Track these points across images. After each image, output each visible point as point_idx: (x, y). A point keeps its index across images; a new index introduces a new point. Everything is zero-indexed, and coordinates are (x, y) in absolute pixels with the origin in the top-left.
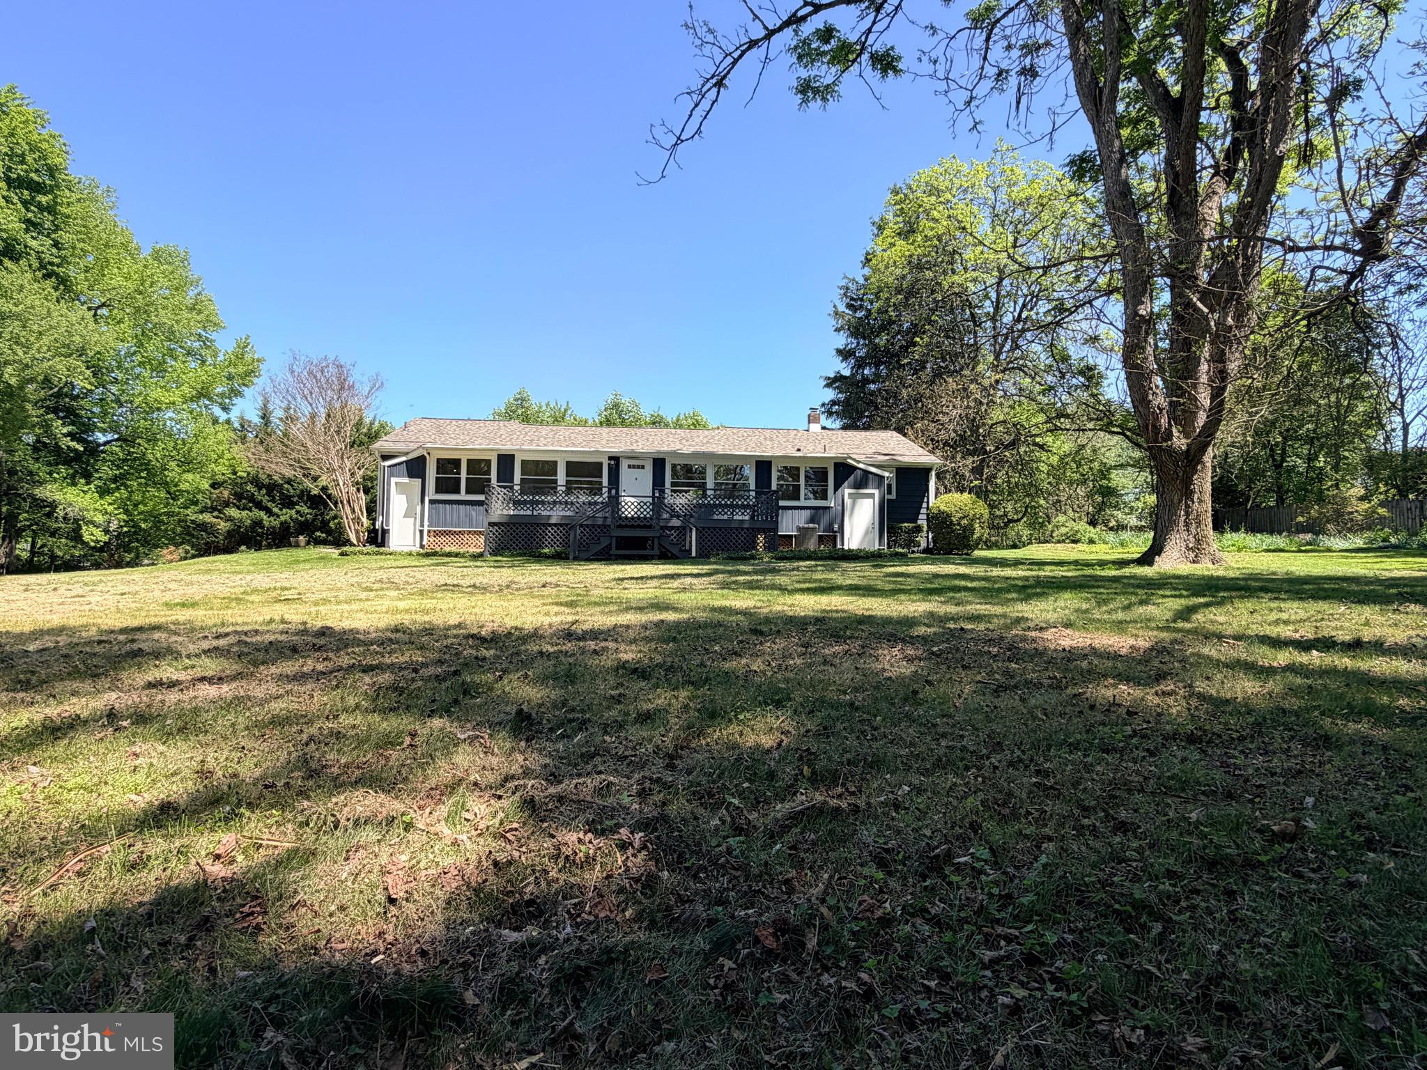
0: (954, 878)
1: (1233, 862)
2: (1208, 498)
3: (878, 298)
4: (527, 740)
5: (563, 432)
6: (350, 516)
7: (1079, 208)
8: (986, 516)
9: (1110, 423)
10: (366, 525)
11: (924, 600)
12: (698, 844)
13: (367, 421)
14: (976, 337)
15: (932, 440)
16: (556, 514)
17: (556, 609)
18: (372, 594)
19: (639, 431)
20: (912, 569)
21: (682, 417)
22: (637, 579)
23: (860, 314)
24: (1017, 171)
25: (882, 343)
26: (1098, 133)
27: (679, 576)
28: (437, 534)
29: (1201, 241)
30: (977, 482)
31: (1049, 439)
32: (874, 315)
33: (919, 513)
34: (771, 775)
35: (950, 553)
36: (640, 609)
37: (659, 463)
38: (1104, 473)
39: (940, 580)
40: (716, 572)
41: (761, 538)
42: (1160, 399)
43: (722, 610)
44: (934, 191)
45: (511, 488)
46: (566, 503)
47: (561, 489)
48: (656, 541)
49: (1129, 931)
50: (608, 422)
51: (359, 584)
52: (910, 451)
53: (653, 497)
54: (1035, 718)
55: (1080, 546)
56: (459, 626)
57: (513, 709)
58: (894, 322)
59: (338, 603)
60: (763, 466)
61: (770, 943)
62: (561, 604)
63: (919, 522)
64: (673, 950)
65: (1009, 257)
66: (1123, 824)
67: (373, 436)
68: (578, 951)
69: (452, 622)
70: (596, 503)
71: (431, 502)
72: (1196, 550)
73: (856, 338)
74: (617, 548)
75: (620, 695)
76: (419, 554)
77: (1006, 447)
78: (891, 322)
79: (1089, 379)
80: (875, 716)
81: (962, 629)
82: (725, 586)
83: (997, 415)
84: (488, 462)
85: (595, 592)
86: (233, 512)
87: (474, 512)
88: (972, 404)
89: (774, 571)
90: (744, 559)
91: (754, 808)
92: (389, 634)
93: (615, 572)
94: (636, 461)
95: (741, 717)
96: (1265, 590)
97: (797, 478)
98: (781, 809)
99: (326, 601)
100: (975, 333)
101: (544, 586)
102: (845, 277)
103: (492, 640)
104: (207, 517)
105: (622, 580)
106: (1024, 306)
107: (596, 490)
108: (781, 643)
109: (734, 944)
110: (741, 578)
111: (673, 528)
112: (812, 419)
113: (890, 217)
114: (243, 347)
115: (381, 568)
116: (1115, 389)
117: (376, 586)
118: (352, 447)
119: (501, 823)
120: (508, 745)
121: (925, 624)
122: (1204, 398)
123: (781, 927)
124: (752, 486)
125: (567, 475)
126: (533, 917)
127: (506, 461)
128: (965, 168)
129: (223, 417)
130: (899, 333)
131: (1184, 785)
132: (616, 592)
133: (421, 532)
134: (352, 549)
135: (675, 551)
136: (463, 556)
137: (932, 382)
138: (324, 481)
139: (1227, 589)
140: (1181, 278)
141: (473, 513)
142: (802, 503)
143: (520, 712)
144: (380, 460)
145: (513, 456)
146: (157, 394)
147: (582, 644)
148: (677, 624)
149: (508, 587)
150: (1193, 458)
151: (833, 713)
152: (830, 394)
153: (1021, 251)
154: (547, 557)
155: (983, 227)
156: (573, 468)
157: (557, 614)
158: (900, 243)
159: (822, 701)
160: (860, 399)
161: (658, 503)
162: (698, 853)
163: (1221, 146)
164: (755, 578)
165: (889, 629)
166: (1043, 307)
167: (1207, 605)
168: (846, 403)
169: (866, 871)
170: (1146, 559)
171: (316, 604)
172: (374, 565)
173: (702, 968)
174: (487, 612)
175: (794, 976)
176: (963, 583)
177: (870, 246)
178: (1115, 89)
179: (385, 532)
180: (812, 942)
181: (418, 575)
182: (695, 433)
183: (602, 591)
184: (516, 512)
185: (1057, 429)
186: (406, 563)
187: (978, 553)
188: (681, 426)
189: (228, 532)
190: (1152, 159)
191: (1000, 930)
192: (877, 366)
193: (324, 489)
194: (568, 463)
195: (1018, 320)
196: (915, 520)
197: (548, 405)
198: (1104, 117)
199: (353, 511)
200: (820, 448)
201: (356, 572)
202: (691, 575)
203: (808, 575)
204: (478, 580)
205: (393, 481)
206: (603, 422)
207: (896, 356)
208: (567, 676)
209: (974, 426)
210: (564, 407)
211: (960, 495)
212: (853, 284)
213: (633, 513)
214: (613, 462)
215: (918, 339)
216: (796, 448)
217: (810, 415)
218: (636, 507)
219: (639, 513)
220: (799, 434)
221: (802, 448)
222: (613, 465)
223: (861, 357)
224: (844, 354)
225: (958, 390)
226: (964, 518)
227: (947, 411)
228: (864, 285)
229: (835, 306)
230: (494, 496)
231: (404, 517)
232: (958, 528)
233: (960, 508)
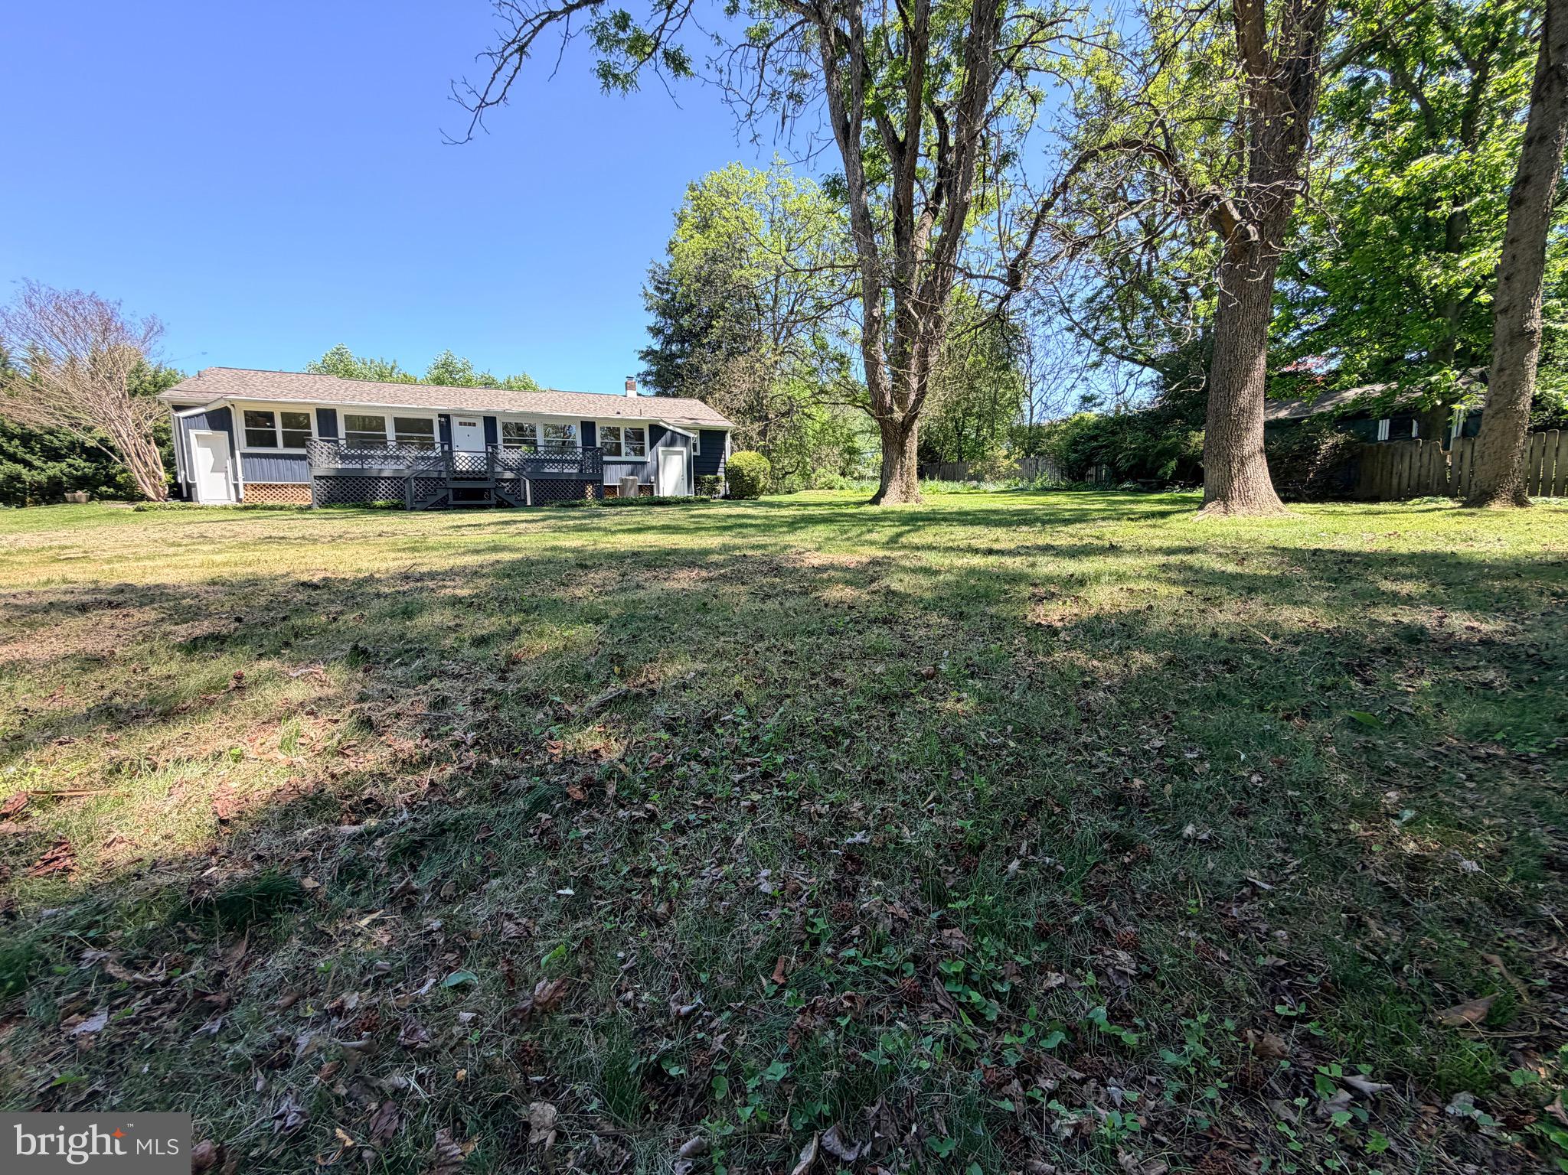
0: (720, 731)
1: (897, 696)
2: (915, 458)
3: (682, 285)
4: (365, 671)
5: (388, 389)
6: (143, 470)
7: (835, 224)
8: (769, 469)
9: (855, 400)
10: (164, 479)
11: (719, 535)
12: (525, 735)
13: (150, 367)
14: (759, 323)
15: (727, 408)
16: (388, 469)
17: (393, 555)
18: (181, 549)
19: (468, 391)
20: (712, 511)
21: (512, 379)
22: (475, 526)
23: (667, 297)
24: (790, 184)
25: (686, 324)
26: (846, 162)
27: (515, 522)
28: (255, 488)
29: (914, 262)
30: (762, 443)
31: (813, 410)
32: (678, 299)
33: (718, 467)
34: (588, 676)
35: (741, 499)
36: (477, 552)
37: (490, 422)
38: (850, 438)
39: (732, 520)
40: (550, 518)
41: (589, 489)
42: (886, 381)
43: (554, 548)
44: (724, 193)
45: (336, 442)
46: (398, 457)
47: (391, 444)
48: (493, 492)
49: (829, 747)
50: (439, 381)
51: (163, 540)
52: (711, 417)
53: (487, 452)
54: (787, 615)
55: (834, 492)
56: (287, 575)
57: (349, 646)
59: (138, 559)
60: (588, 427)
61: (579, 795)
62: (399, 550)
63: (718, 474)
64: (498, 814)
65: (784, 259)
66: (835, 680)
67: (160, 386)
68: (413, 830)
69: (278, 572)
70: (429, 458)
71: (244, 455)
72: (906, 494)
73: (664, 318)
74: (454, 499)
75: (457, 625)
76: (235, 508)
77: (783, 415)
78: (693, 306)
79: (842, 364)
80: (674, 624)
81: (745, 555)
82: (557, 529)
83: (776, 389)
84: (307, 416)
85: (433, 538)
87: (295, 465)
88: (758, 380)
89: (600, 516)
90: (574, 507)
91: (574, 702)
92: (205, 587)
93: (453, 520)
94: (467, 419)
95: (566, 634)
96: (945, 520)
97: (618, 437)
98: (594, 700)
99: (121, 558)
100: (759, 320)
101: (380, 535)
102: (652, 262)
103: (324, 586)
105: (460, 527)
106: (796, 301)
107: (428, 445)
108: (602, 574)
109: (549, 801)
110: (571, 523)
111: (507, 480)
112: (628, 386)
113: (688, 211)
115: (190, 523)
116: (858, 373)
117: (185, 542)
118: (133, 395)
119: (340, 743)
120: (345, 677)
121: (718, 553)
122: (914, 383)
123: (587, 784)
124: (579, 443)
125: (396, 431)
126: (370, 811)
127: (327, 417)
128: (748, 174)
130: (699, 316)
131: (877, 651)
132: (454, 538)
133: (236, 486)
134: (151, 504)
135: (510, 500)
136: (289, 509)
137: (727, 360)
138: (100, 432)
139: (922, 520)
140: (901, 289)
141: (295, 467)
142: (623, 458)
143: (356, 647)
144: (171, 410)
145: (334, 411)
147: (419, 584)
148: (512, 563)
149: (340, 537)
150: (906, 427)
151: (641, 625)
152: (644, 366)
153: (793, 254)
154: (382, 508)
155: (763, 230)
156: (402, 424)
157: (394, 559)
158: (697, 236)
159: (633, 615)
160: (668, 371)
161: (492, 459)
162: (526, 742)
163: (931, 188)
164: (583, 522)
165: (690, 558)
166: (809, 303)
167: (909, 531)
168: (658, 374)
169: (657, 735)
170: (875, 501)
171: (109, 561)
172: (182, 520)
173: (522, 822)
174: (319, 560)
175: (597, 815)
176: (749, 521)
177: (672, 235)
178: (858, 127)
179: (190, 487)
180: (611, 789)
181: (237, 529)
182: (523, 394)
183: (440, 538)
184: (344, 466)
185: (819, 402)
186: (221, 517)
187: (762, 498)
188: (511, 388)
190: (885, 190)
191: (748, 760)
192: (682, 343)
193: (103, 441)
194: (396, 419)
195: (791, 312)
196: (715, 472)
197: (373, 361)
198: (851, 149)
199: (146, 464)
200: (637, 412)
201: (159, 528)
202: (526, 521)
203: (629, 519)
204: (307, 533)
205: (193, 433)
206: (433, 380)
207: (697, 335)
208: (404, 613)
209: (759, 398)
210: (391, 364)
211: (749, 453)
212: (660, 269)
213: (467, 467)
214: (443, 419)
215: (715, 323)
216: (616, 412)
217: (627, 383)
218: (470, 461)
219: (473, 467)
220: (618, 399)
221: (621, 412)
222: (444, 422)
223: (669, 335)
224: (655, 331)
225: (747, 367)
226: (752, 471)
227: (738, 384)
228: (669, 271)
229: (644, 288)
230: (317, 450)
231: (212, 471)
232: (748, 478)
233: (749, 463)
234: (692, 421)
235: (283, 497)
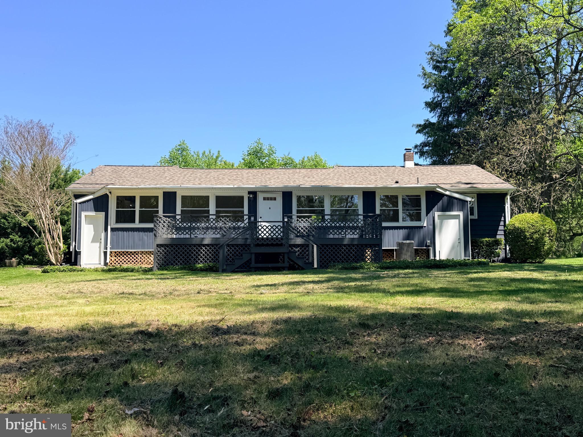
3: (459, 60)
5: (213, 173)
6: (51, 242)
8: (554, 231)
10: (62, 249)
11: (503, 300)
13: (64, 169)
14: (540, 86)
15: (507, 171)
16: (208, 238)
17: (207, 310)
18: (66, 302)
19: (273, 171)
20: (493, 275)
21: (306, 159)
22: (271, 285)
23: (444, 73)
25: (463, 95)
27: (304, 282)
28: (117, 254)
30: (546, 204)
32: (456, 73)
33: (498, 230)
35: (525, 262)
36: (273, 309)
37: (287, 196)
39: (517, 284)
40: (334, 279)
41: (369, 252)
45: (174, 217)
46: (216, 228)
47: (212, 217)
48: (286, 256)
50: (250, 166)
51: (56, 294)
52: (488, 180)
53: (283, 222)
56: (132, 325)
57: (169, 390)
58: (472, 78)
59: (39, 309)
60: (369, 196)
62: (211, 306)
63: (498, 237)
65: (566, 21)
67: (68, 180)
69: (126, 322)
70: (239, 228)
71: (113, 230)
73: (442, 92)
74: (256, 262)
76: (103, 270)
77: (569, 175)
78: (470, 78)
80: (463, 394)
81: (536, 323)
82: (340, 290)
83: (560, 148)
84: (156, 198)
85: (238, 296)
87: (145, 236)
88: (539, 141)
89: (378, 278)
90: (355, 269)
92: (77, 332)
93: (254, 281)
94: (269, 193)
95: (352, 394)
97: (396, 204)
99: (30, 308)
100: (540, 83)
101: (199, 293)
102: (431, 45)
103: (156, 335)
105: (259, 286)
107: (238, 217)
108: (384, 335)
110: (353, 284)
111: (298, 245)
112: (405, 158)
115: (73, 282)
117: (69, 296)
118: (52, 188)
121: (505, 319)
124: (361, 212)
125: (217, 207)
127: (169, 196)
130: (476, 86)
132: (255, 296)
133: (105, 253)
134: (52, 267)
135: (300, 263)
136: (138, 271)
137: (505, 125)
138: (31, 216)
141: (146, 238)
142: (401, 223)
143: (175, 392)
144: (73, 198)
145: (175, 193)
147: (226, 337)
148: (302, 320)
149: (171, 293)
151: (428, 392)
152: (421, 138)
154: (202, 270)
156: (221, 201)
157: (208, 314)
158: (475, 15)
159: (418, 381)
161: (287, 227)
164: (364, 283)
168: (435, 145)
171: (22, 310)
172: (69, 279)
174: (154, 313)
176: (536, 286)
177: (451, 19)
179: (77, 254)
181: (102, 286)
182: (314, 171)
183: (244, 296)
184: (178, 236)
186: (93, 277)
187: (548, 261)
188: (304, 167)
192: (459, 113)
193: (31, 222)
194: (217, 197)
196: (495, 235)
197: (204, 153)
199: (53, 238)
200: (414, 180)
201: (55, 285)
202: (313, 282)
203: (407, 281)
204: (148, 289)
205: (83, 214)
206: (246, 165)
207: (474, 105)
208: (214, 362)
209: (541, 158)
210: (216, 154)
211: (532, 214)
212: (438, 50)
213: (267, 234)
214: (251, 196)
215: (493, 91)
216: (395, 182)
217: (405, 155)
218: (270, 230)
219: (272, 234)
220: (397, 170)
221: (399, 181)
222: (252, 199)
223: (446, 107)
224: (432, 106)
225: (527, 130)
226: (536, 233)
227: (518, 147)
228: (447, 50)
229: (423, 68)
230: (160, 224)
231: (92, 242)
232: (531, 241)
233: (532, 225)
234: (469, 186)
235: (135, 261)
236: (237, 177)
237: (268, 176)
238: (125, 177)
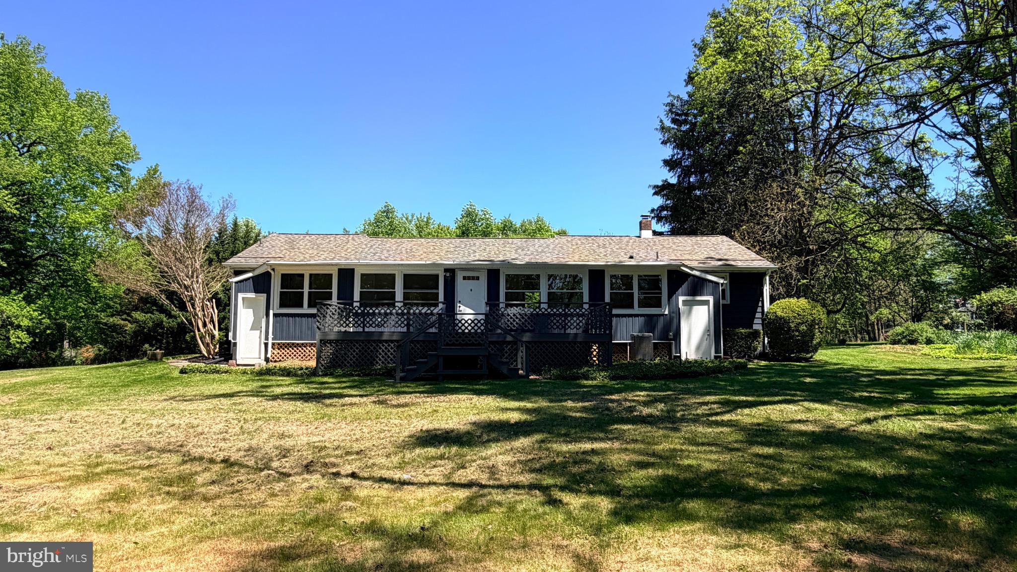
3: (702, 113)
6: (202, 330)
10: (217, 338)
15: (759, 241)
23: (685, 128)
25: (707, 154)
28: (281, 346)
30: (805, 281)
32: (699, 128)
33: (754, 318)
35: (789, 359)
37: (493, 274)
47: (398, 303)
48: (486, 360)
52: (742, 256)
53: (487, 314)
55: (920, 348)
58: (718, 133)
60: (597, 274)
63: (755, 327)
71: (275, 315)
73: (682, 149)
74: (444, 368)
77: (831, 247)
78: (714, 133)
84: (330, 276)
86: (138, 315)
88: (796, 207)
94: (470, 271)
97: (630, 286)
102: (670, 95)
104: (116, 320)
106: (841, 114)
107: (432, 300)
111: (504, 342)
112: (643, 226)
113: (711, 38)
114: (153, 172)
125: (404, 289)
127: (346, 274)
129: (136, 232)
130: (721, 143)
133: (266, 345)
134: (192, 366)
137: (755, 188)
142: (636, 311)
144: (231, 275)
145: (353, 270)
146: (76, 216)
152: (658, 201)
156: (410, 281)
158: (721, 61)
160: (687, 204)
161: (488, 319)
168: (674, 209)
177: (692, 65)
179: (233, 345)
189: (134, 332)
192: (702, 174)
194: (405, 276)
196: (751, 324)
197: (413, 214)
200: (653, 256)
205: (240, 296)
207: (719, 164)
211: (796, 299)
212: (677, 101)
213: (470, 328)
214: (448, 275)
215: (741, 148)
216: (629, 256)
217: (641, 223)
218: (470, 325)
219: (476, 328)
220: (631, 241)
221: (634, 255)
222: (449, 278)
223: (686, 166)
224: (670, 164)
225: (783, 193)
226: (803, 323)
227: (772, 214)
228: (687, 101)
229: (661, 121)
230: (328, 311)
231: (252, 329)
232: (797, 334)
233: (798, 314)
234: (720, 263)
235: (302, 355)
236: (435, 249)
237: (474, 248)
238: (298, 248)
